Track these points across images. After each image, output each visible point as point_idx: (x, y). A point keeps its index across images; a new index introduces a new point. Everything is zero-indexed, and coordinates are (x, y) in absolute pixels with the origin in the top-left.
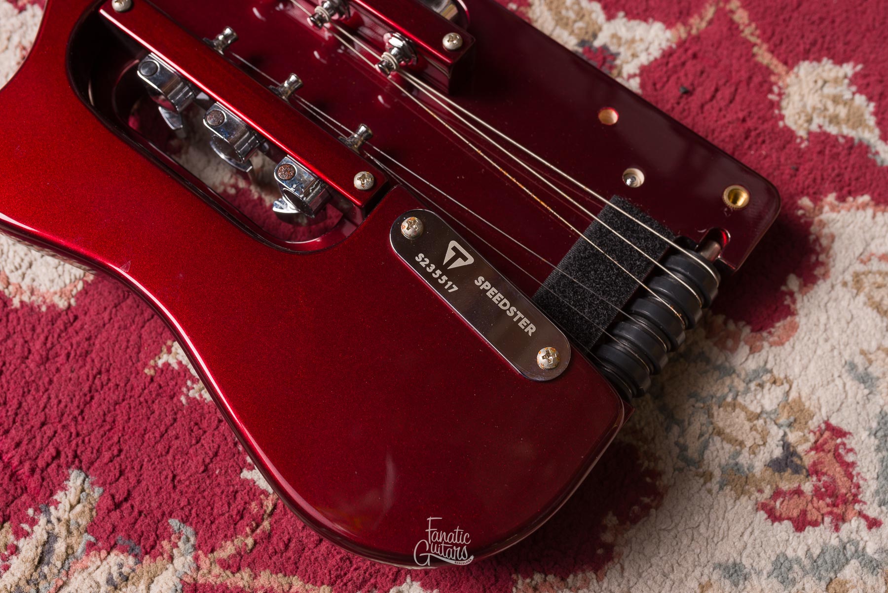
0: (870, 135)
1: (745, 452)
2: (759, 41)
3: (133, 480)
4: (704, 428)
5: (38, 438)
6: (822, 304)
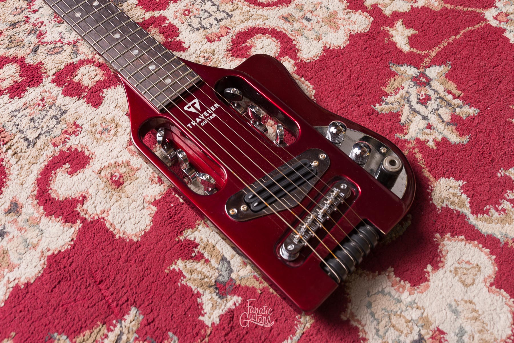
0: (467, 211)
1: (403, 335)
2: (425, 167)
3: (156, 315)
4: (387, 324)
5: (121, 292)
6: (440, 279)
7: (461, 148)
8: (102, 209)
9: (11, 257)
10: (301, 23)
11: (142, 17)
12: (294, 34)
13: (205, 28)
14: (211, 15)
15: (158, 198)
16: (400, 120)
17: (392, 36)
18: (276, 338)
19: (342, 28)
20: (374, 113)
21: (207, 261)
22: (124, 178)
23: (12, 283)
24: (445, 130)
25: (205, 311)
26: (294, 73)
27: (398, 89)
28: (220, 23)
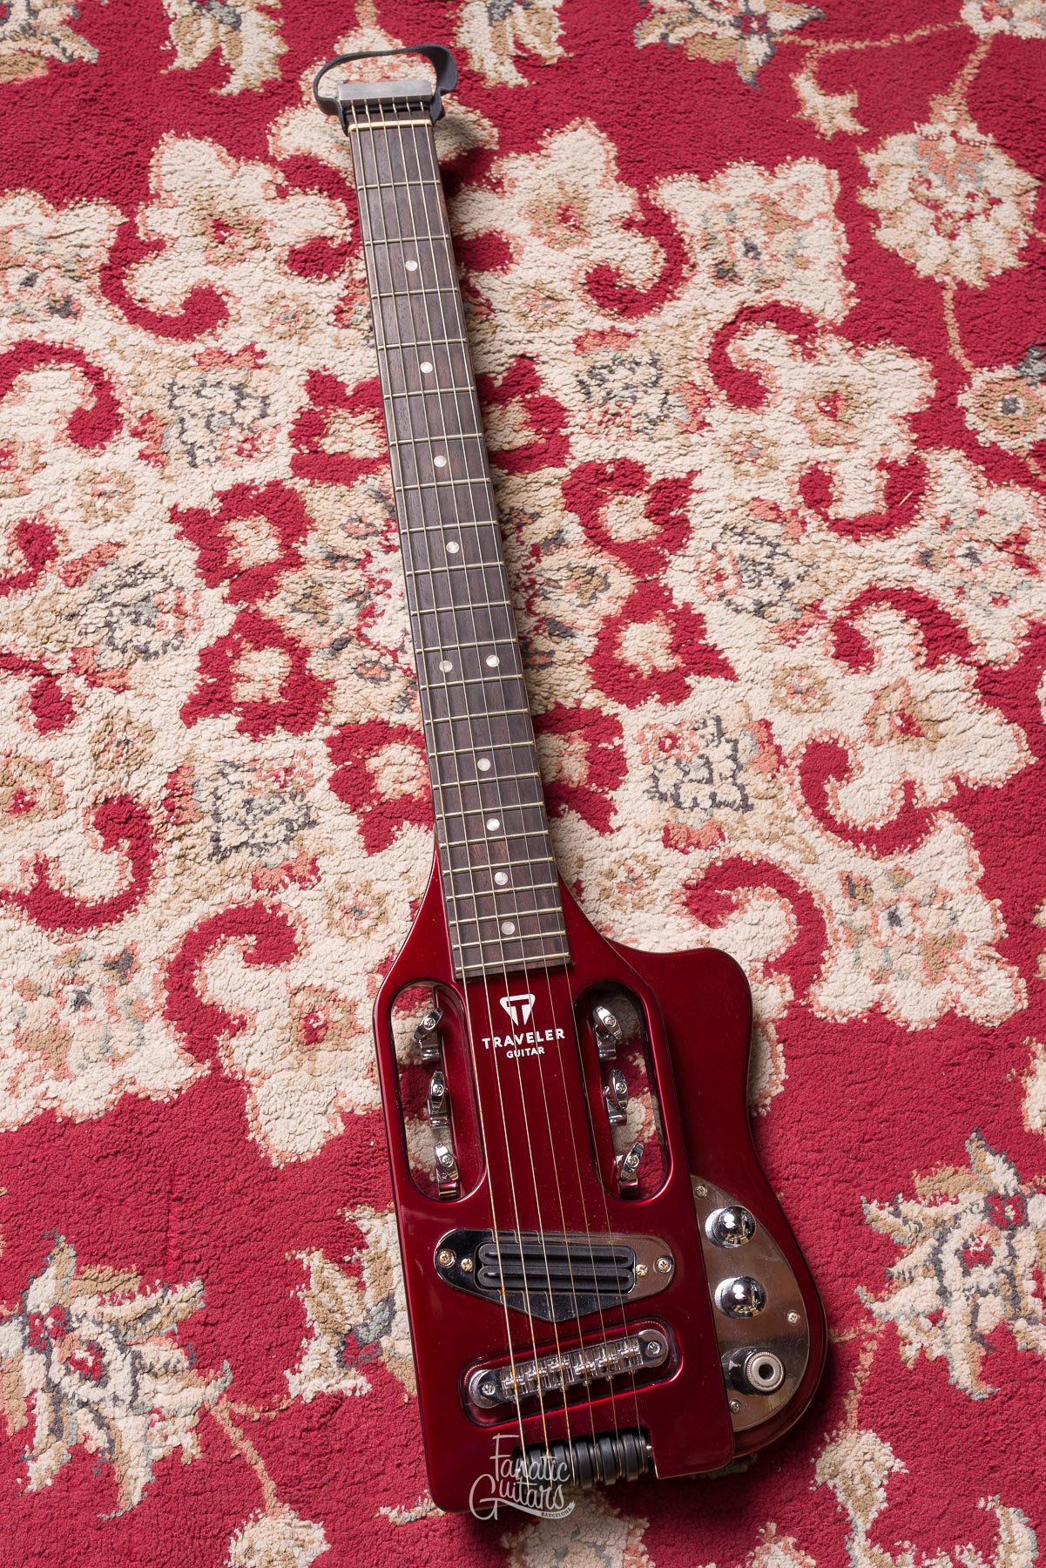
7: (958, 1401)
8: (258, 1066)
9: (70, 1053)
10: (875, 917)
11: (577, 696)
12: (840, 935)
13: (678, 805)
14: (710, 781)
15: (359, 1112)
16: (893, 1265)
17: (1032, 1073)
18: (377, 1492)
19: (946, 985)
20: (859, 1217)
21: (361, 1286)
22: (329, 1032)
23: (49, 1102)
24: (961, 1345)
25: (302, 1367)
26: (773, 1021)
27: (945, 1197)
28: (715, 810)
